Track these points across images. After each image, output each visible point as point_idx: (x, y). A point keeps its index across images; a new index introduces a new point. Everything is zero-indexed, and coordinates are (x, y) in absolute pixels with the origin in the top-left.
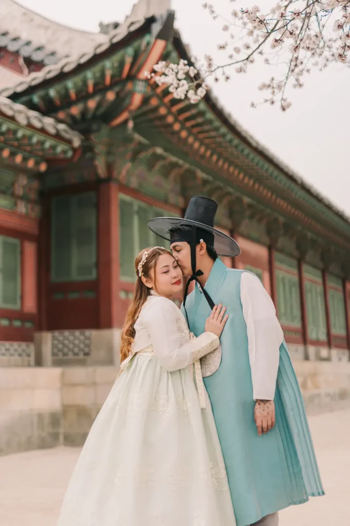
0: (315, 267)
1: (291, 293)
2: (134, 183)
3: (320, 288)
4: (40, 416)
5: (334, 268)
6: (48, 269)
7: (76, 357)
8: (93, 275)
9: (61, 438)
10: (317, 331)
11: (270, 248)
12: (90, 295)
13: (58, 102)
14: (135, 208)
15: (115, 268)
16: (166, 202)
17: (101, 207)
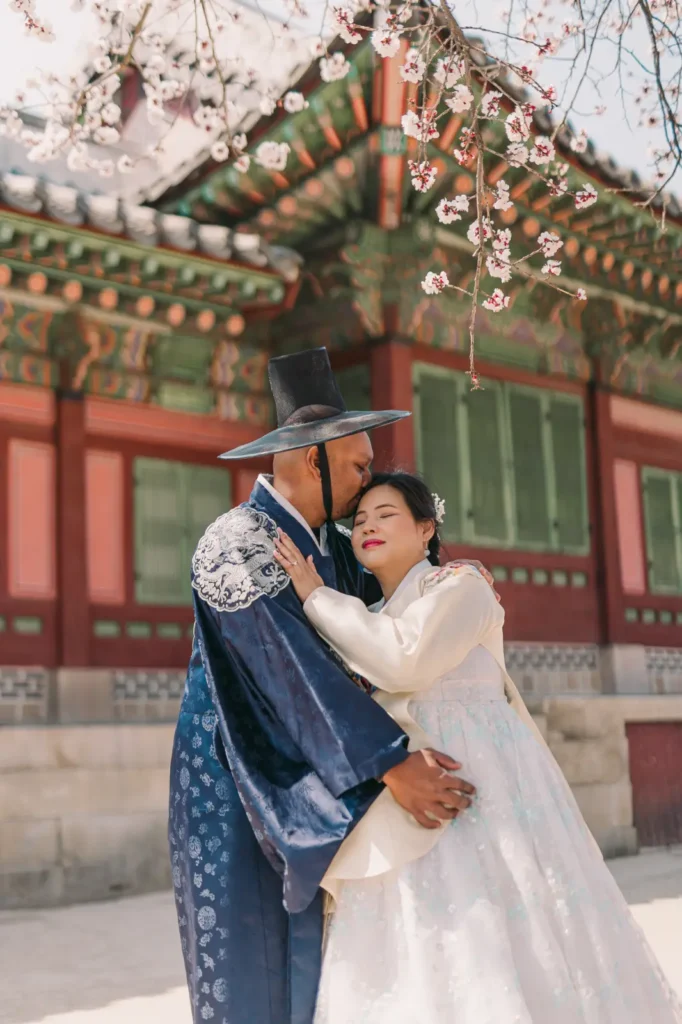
13: (256, 194)
14: (461, 391)
16: (543, 373)
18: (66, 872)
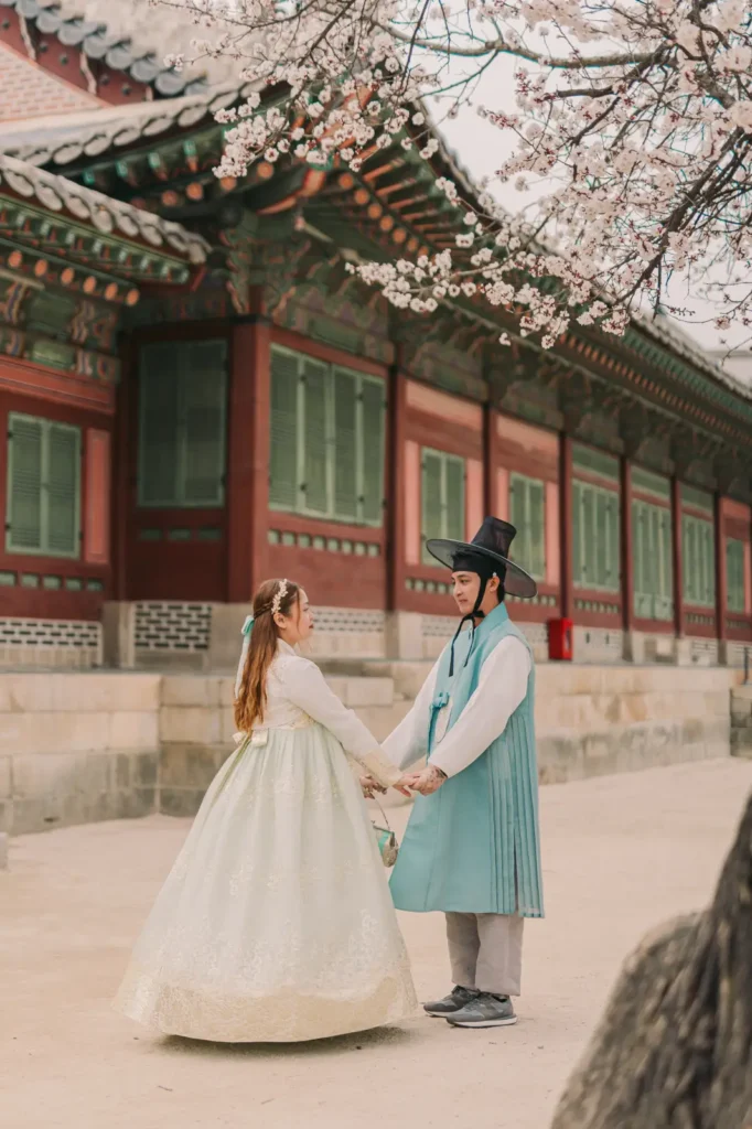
0: (657, 470)
1: (601, 524)
2: (300, 322)
3: (664, 513)
4: (123, 760)
5: (697, 471)
6: (133, 481)
7: (182, 651)
8: (219, 501)
9: (157, 800)
10: (652, 601)
11: (563, 437)
12: (212, 536)
13: (163, 176)
14: (301, 370)
15: (260, 487)
16: (360, 354)
17: (237, 371)
18: (17, 805)
